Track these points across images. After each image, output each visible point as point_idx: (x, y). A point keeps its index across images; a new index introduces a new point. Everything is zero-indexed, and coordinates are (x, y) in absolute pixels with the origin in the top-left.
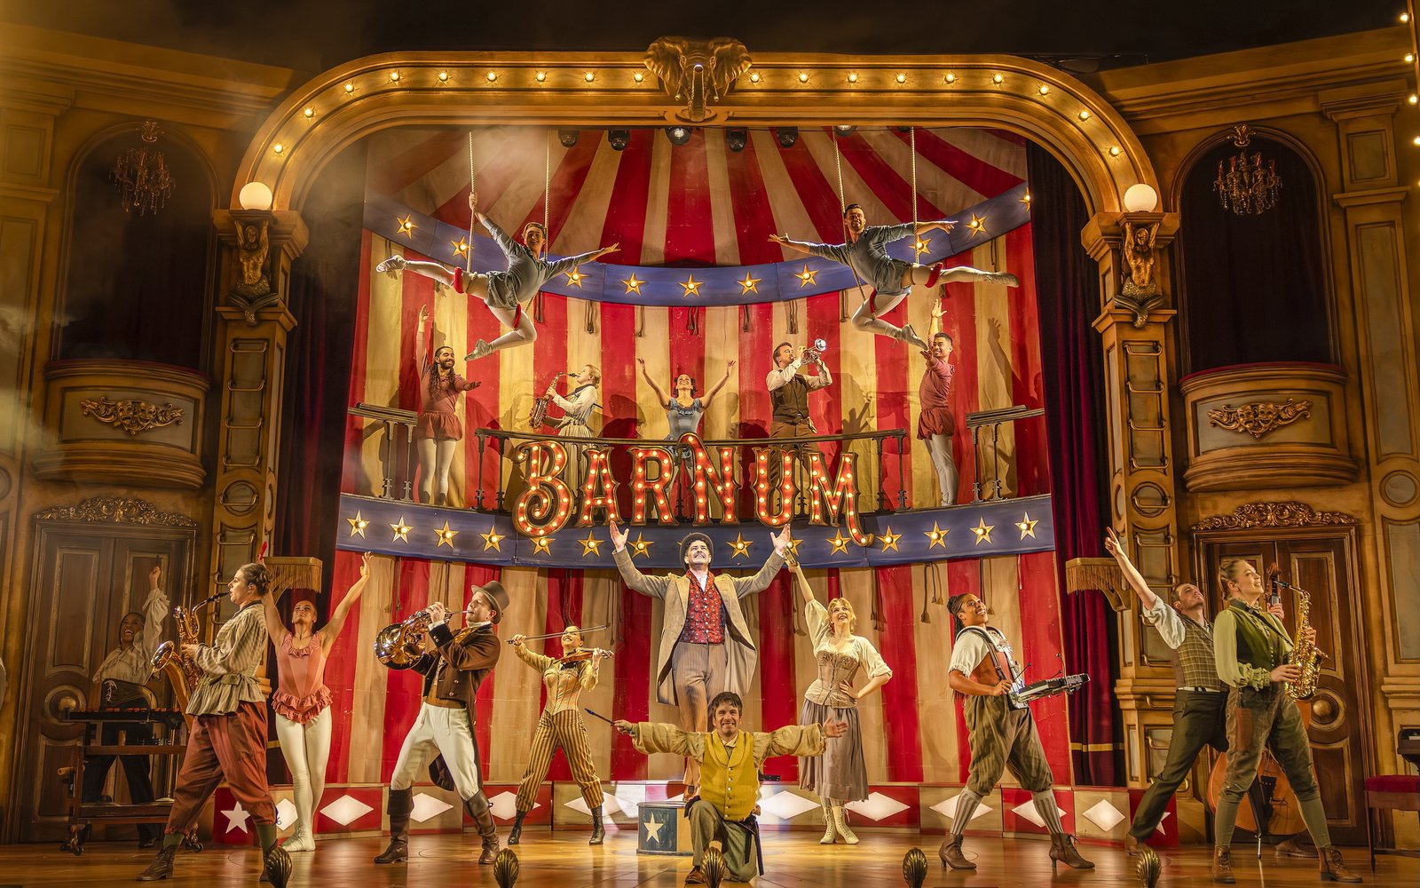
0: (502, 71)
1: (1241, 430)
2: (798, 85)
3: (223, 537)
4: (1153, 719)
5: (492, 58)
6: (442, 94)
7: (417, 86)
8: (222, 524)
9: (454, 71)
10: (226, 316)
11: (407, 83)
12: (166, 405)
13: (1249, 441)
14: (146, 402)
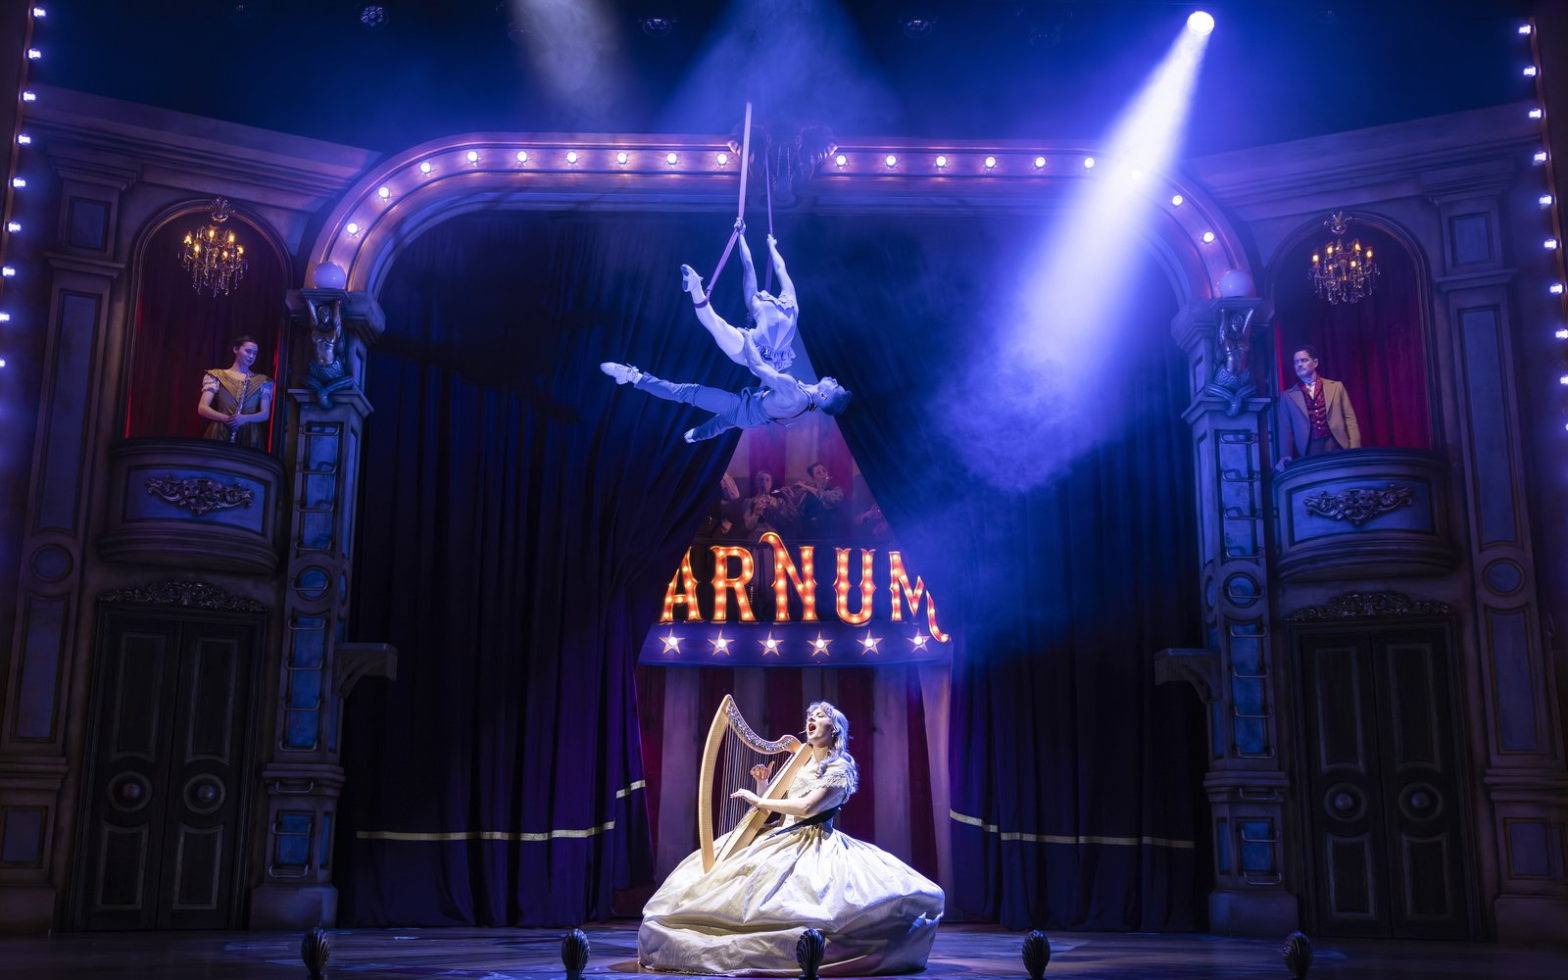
0: (583, 153)
1: (1339, 517)
2: (885, 170)
3: (295, 622)
4: (1244, 811)
5: (572, 139)
6: (521, 175)
7: (497, 168)
8: (293, 609)
9: (534, 152)
10: (300, 399)
11: (484, 164)
12: (236, 486)
13: (1347, 528)
14: (214, 481)
